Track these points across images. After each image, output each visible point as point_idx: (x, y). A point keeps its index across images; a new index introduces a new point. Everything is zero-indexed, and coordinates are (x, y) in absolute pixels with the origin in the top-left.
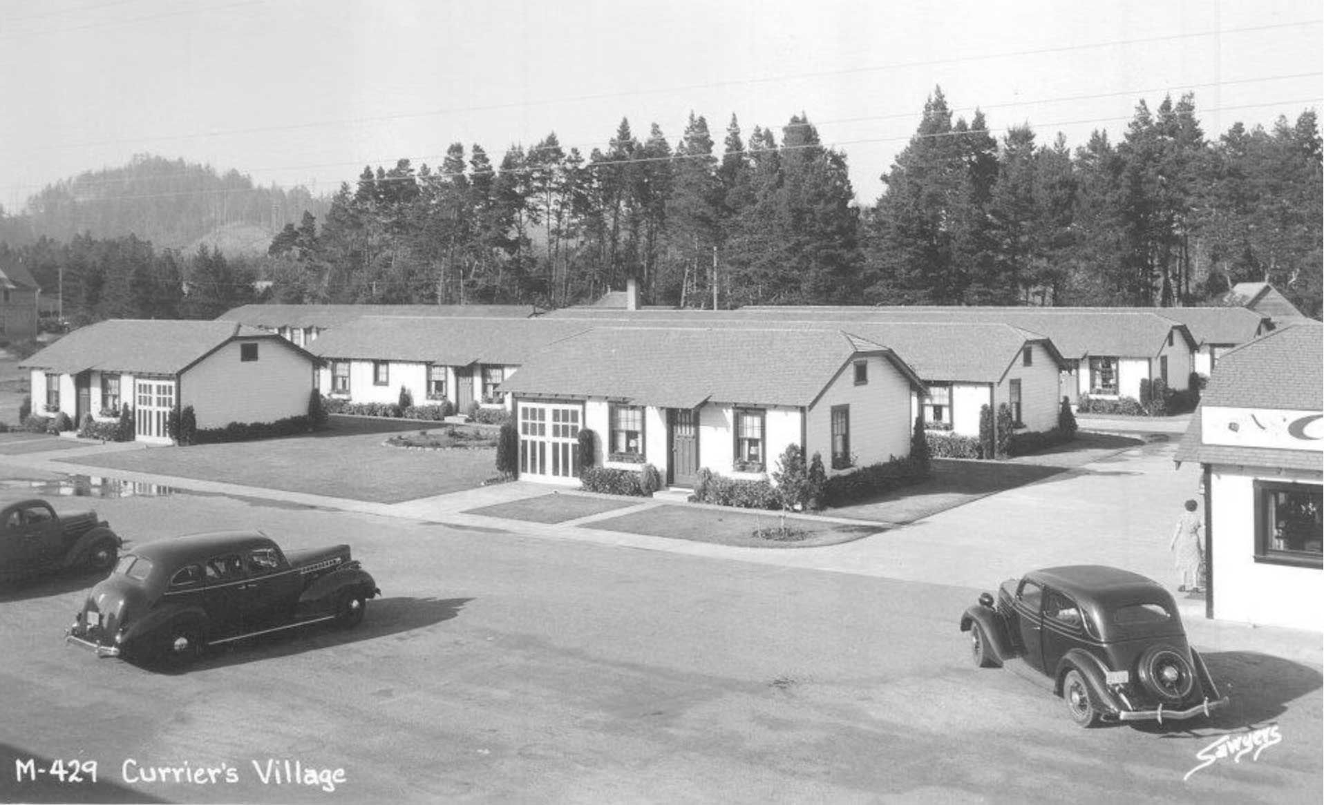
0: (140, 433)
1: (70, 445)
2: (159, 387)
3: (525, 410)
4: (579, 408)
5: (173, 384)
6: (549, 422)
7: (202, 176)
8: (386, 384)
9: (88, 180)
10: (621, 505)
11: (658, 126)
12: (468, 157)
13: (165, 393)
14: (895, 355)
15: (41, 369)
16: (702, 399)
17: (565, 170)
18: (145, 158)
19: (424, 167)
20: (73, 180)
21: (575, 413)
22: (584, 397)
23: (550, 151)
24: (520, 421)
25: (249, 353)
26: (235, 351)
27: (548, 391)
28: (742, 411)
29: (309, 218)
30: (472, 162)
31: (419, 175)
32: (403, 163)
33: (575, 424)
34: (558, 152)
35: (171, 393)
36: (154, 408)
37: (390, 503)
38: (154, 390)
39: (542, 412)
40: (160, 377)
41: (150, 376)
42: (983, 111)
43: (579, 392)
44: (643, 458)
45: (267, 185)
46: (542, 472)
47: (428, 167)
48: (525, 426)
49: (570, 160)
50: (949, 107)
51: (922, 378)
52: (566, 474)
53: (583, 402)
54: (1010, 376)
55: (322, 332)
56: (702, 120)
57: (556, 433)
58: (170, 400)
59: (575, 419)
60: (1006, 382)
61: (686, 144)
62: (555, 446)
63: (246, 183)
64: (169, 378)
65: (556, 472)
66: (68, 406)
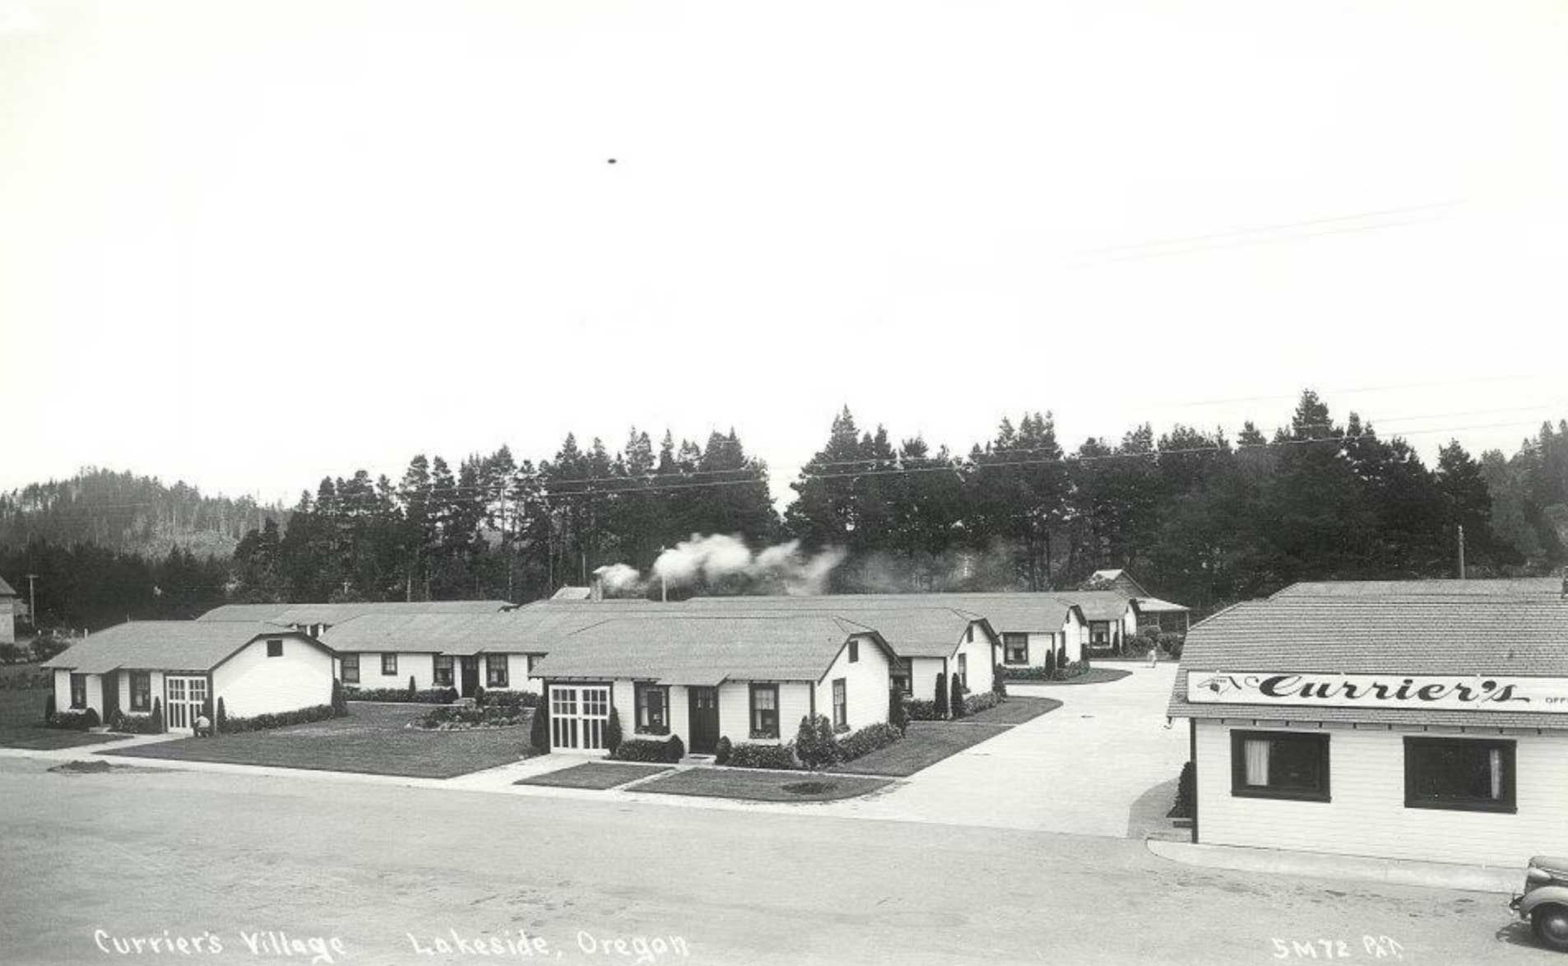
0: (172, 725)
1: (104, 739)
2: (191, 682)
3: (556, 692)
4: (607, 688)
5: (205, 679)
6: (580, 702)
7: (148, 488)
8: (394, 673)
9: (33, 491)
10: (656, 771)
11: (599, 441)
12: (431, 469)
13: (197, 688)
14: (881, 637)
15: (65, 669)
16: (722, 678)
17: (516, 479)
18: (92, 472)
19: (383, 478)
20: (19, 493)
21: (603, 693)
22: (612, 678)
23: (503, 460)
24: (551, 701)
25: (275, 650)
26: (262, 647)
27: (576, 673)
28: (755, 687)
29: (271, 525)
30: (434, 474)
31: (378, 485)
32: (361, 474)
33: (603, 703)
34: (510, 462)
35: (203, 688)
36: (187, 701)
37: (444, 778)
38: (187, 685)
39: (573, 693)
40: (191, 673)
41: (182, 673)
42: (884, 428)
43: (606, 673)
44: (666, 731)
45: (213, 495)
46: (575, 745)
47: (387, 478)
48: (556, 706)
49: (522, 470)
50: (857, 426)
51: (899, 654)
52: (596, 746)
53: (611, 684)
54: (959, 652)
55: (329, 630)
56: (644, 435)
57: (587, 712)
58: (203, 693)
59: (603, 698)
60: (956, 658)
61: (625, 457)
62: (586, 722)
63: (194, 494)
64: (202, 673)
65: (587, 746)
66: (95, 700)
